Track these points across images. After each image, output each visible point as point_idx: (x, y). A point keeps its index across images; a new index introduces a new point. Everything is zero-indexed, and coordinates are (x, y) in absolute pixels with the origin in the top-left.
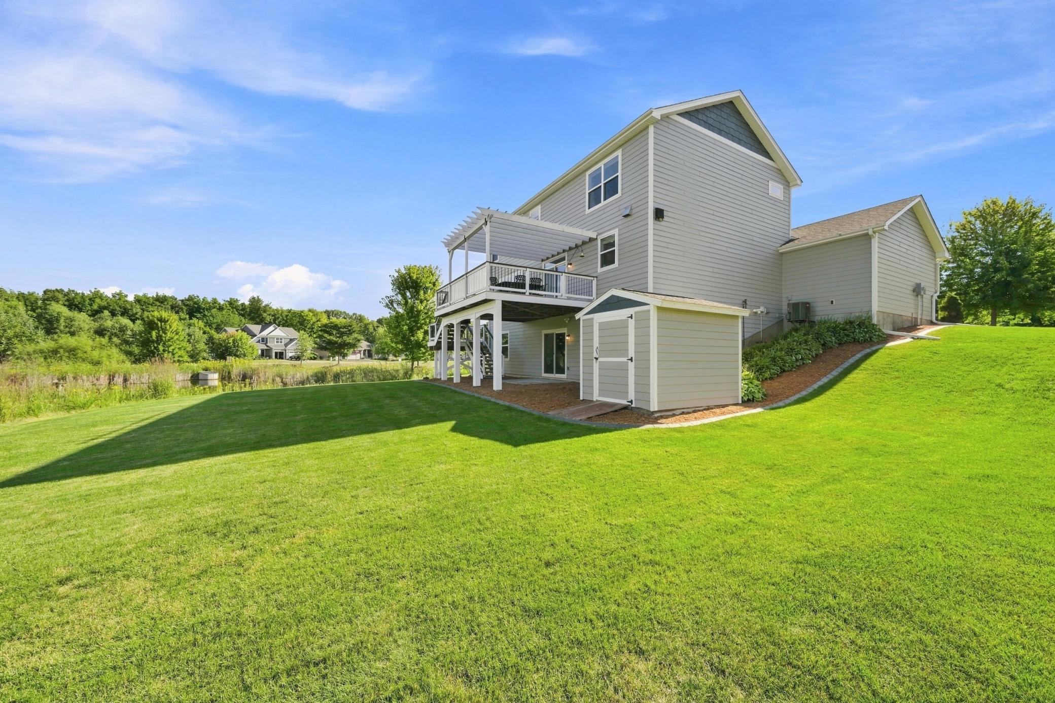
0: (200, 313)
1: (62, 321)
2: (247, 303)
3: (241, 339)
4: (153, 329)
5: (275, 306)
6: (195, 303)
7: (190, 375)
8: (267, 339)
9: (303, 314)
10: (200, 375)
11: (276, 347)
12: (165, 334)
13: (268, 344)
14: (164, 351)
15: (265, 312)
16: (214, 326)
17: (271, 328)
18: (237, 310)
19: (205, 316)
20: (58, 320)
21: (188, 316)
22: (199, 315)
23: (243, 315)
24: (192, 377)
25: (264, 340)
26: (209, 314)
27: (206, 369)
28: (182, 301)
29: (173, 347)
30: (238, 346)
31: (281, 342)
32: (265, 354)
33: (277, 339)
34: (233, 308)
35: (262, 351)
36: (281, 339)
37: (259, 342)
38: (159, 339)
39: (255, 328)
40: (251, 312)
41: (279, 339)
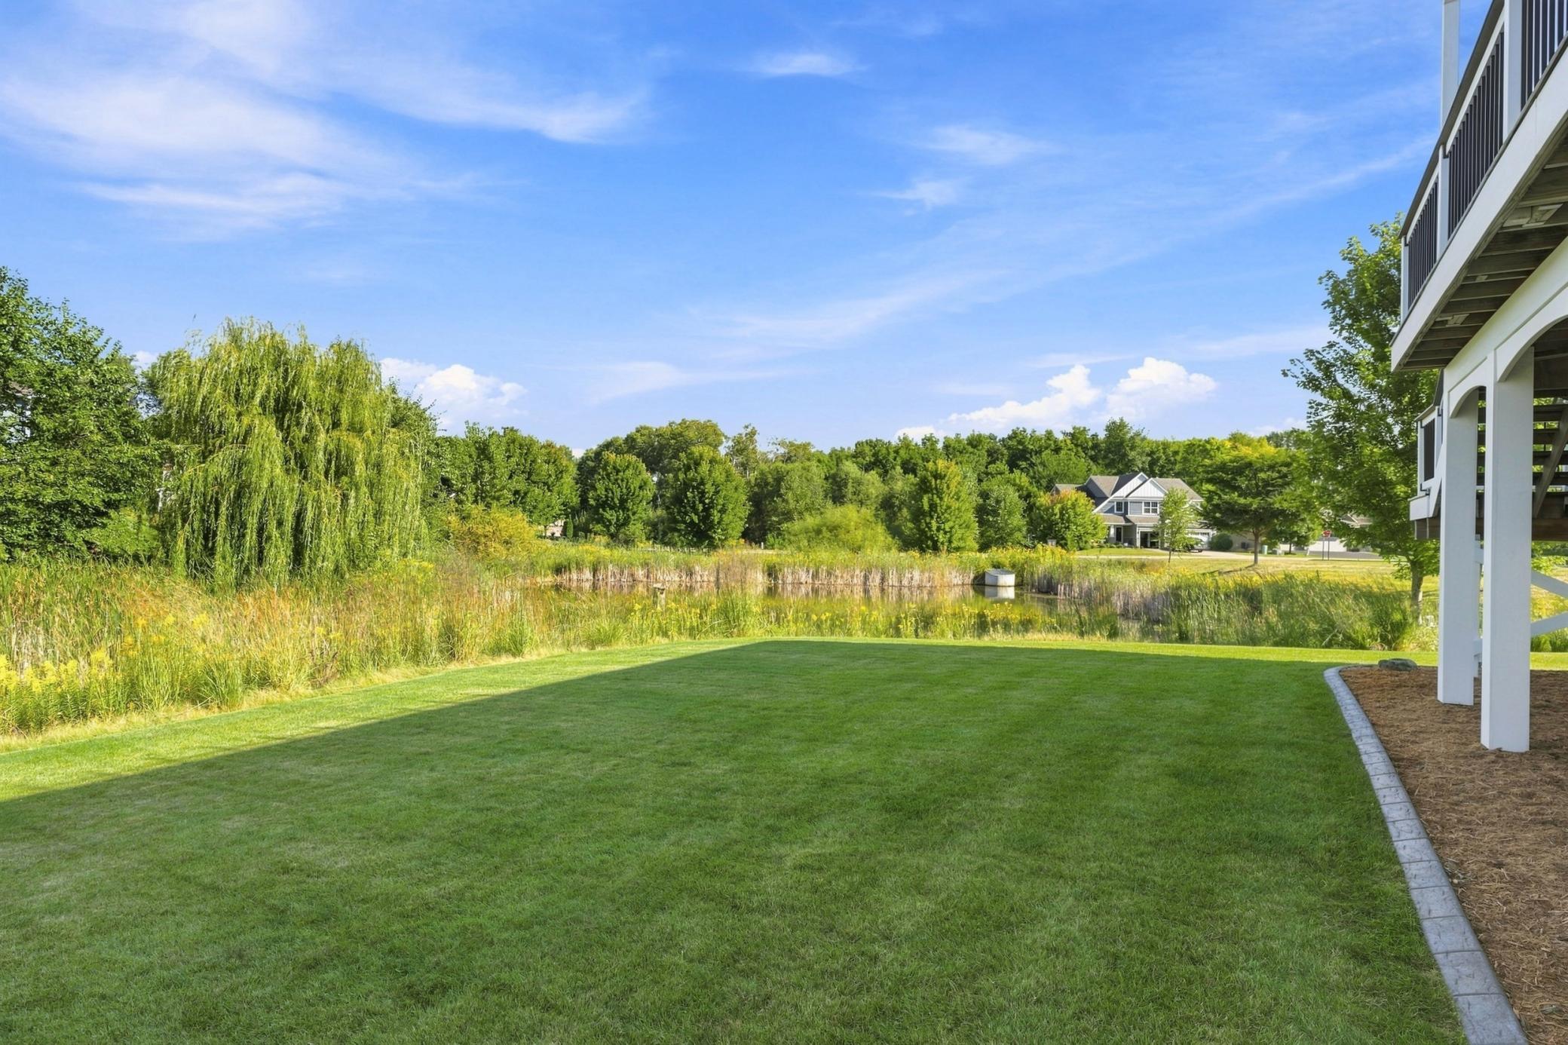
0: (1026, 459)
1: (850, 485)
2: (1102, 435)
3: (1074, 506)
4: (926, 492)
5: (1156, 434)
6: (1020, 442)
7: (972, 576)
8: (1126, 503)
9: (1208, 447)
10: (987, 577)
11: (1144, 521)
12: (941, 499)
13: (1129, 516)
14: (939, 529)
15: (1133, 448)
16: (1044, 482)
17: (1135, 481)
18: (1085, 449)
19: (1032, 465)
20: (846, 485)
21: (1006, 468)
22: (1023, 464)
23: (1094, 459)
24: (975, 578)
25: (1122, 507)
26: (1039, 461)
27: (997, 566)
28: (1003, 440)
29: (951, 524)
30: (1068, 521)
31: (1155, 511)
32: (1124, 536)
33: (1147, 504)
34: (1076, 445)
35: (1118, 530)
36: (1155, 504)
37: (1111, 511)
38: (933, 506)
39: (1105, 482)
40: (1108, 450)
41: (1151, 505)
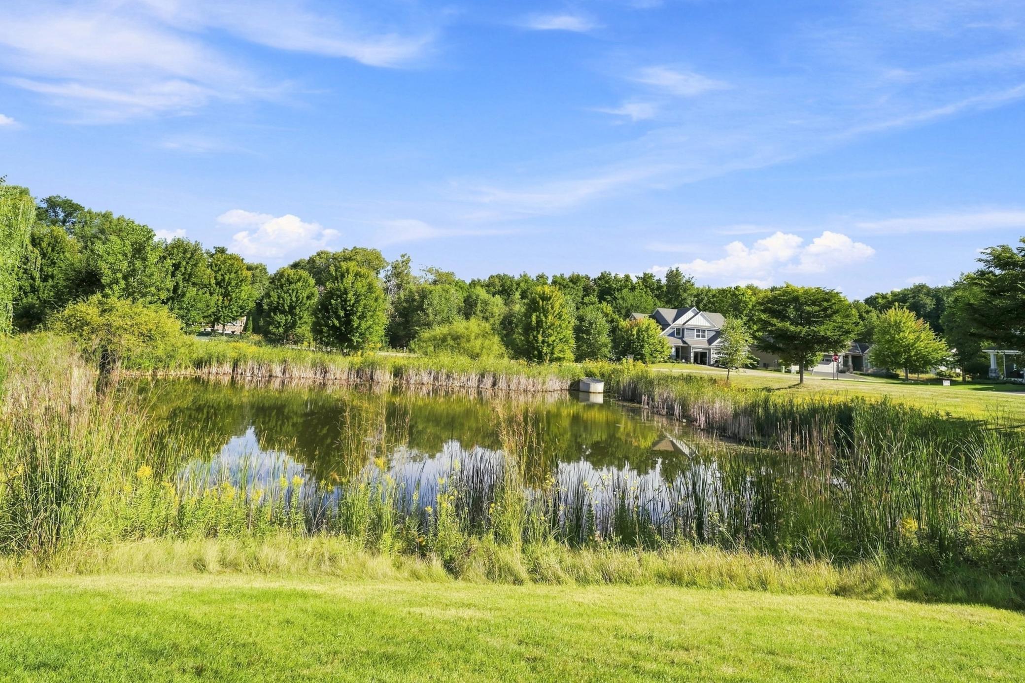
0: (611, 295)
1: (479, 305)
2: (664, 282)
3: (647, 329)
4: (535, 311)
5: (700, 284)
6: (607, 282)
7: (569, 383)
8: (683, 330)
9: (737, 292)
10: (581, 384)
11: (697, 344)
12: (546, 317)
13: (685, 339)
14: (543, 342)
15: (685, 291)
16: (623, 312)
17: (690, 314)
18: (652, 290)
19: (615, 299)
20: (476, 304)
21: (597, 300)
22: (608, 298)
23: (658, 297)
24: (571, 385)
25: (679, 333)
26: (619, 296)
27: (590, 375)
28: (595, 280)
29: (553, 338)
30: (643, 341)
31: (704, 336)
32: (681, 354)
33: (698, 331)
34: (646, 287)
35: (677, 349)
36: (704, 331)
37: (672, 335)
38: (539, 323)
39: (668, 313)
40: (668, 292)
41: (700, 331)
